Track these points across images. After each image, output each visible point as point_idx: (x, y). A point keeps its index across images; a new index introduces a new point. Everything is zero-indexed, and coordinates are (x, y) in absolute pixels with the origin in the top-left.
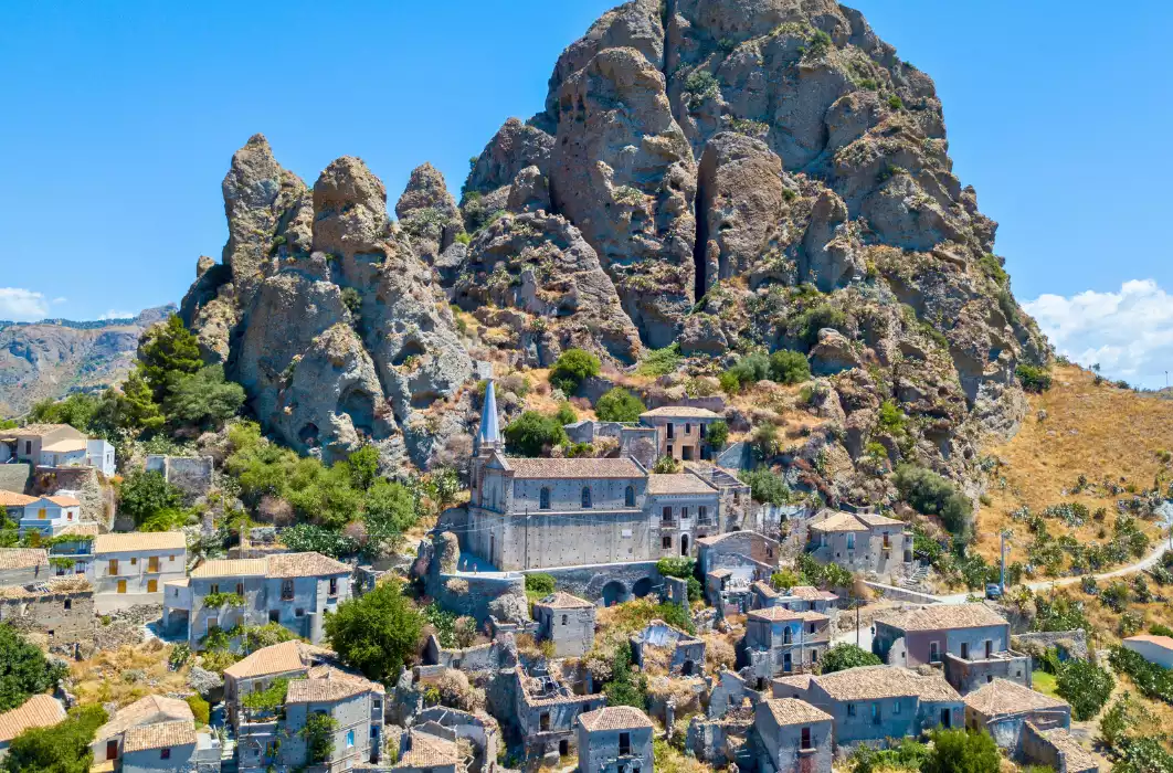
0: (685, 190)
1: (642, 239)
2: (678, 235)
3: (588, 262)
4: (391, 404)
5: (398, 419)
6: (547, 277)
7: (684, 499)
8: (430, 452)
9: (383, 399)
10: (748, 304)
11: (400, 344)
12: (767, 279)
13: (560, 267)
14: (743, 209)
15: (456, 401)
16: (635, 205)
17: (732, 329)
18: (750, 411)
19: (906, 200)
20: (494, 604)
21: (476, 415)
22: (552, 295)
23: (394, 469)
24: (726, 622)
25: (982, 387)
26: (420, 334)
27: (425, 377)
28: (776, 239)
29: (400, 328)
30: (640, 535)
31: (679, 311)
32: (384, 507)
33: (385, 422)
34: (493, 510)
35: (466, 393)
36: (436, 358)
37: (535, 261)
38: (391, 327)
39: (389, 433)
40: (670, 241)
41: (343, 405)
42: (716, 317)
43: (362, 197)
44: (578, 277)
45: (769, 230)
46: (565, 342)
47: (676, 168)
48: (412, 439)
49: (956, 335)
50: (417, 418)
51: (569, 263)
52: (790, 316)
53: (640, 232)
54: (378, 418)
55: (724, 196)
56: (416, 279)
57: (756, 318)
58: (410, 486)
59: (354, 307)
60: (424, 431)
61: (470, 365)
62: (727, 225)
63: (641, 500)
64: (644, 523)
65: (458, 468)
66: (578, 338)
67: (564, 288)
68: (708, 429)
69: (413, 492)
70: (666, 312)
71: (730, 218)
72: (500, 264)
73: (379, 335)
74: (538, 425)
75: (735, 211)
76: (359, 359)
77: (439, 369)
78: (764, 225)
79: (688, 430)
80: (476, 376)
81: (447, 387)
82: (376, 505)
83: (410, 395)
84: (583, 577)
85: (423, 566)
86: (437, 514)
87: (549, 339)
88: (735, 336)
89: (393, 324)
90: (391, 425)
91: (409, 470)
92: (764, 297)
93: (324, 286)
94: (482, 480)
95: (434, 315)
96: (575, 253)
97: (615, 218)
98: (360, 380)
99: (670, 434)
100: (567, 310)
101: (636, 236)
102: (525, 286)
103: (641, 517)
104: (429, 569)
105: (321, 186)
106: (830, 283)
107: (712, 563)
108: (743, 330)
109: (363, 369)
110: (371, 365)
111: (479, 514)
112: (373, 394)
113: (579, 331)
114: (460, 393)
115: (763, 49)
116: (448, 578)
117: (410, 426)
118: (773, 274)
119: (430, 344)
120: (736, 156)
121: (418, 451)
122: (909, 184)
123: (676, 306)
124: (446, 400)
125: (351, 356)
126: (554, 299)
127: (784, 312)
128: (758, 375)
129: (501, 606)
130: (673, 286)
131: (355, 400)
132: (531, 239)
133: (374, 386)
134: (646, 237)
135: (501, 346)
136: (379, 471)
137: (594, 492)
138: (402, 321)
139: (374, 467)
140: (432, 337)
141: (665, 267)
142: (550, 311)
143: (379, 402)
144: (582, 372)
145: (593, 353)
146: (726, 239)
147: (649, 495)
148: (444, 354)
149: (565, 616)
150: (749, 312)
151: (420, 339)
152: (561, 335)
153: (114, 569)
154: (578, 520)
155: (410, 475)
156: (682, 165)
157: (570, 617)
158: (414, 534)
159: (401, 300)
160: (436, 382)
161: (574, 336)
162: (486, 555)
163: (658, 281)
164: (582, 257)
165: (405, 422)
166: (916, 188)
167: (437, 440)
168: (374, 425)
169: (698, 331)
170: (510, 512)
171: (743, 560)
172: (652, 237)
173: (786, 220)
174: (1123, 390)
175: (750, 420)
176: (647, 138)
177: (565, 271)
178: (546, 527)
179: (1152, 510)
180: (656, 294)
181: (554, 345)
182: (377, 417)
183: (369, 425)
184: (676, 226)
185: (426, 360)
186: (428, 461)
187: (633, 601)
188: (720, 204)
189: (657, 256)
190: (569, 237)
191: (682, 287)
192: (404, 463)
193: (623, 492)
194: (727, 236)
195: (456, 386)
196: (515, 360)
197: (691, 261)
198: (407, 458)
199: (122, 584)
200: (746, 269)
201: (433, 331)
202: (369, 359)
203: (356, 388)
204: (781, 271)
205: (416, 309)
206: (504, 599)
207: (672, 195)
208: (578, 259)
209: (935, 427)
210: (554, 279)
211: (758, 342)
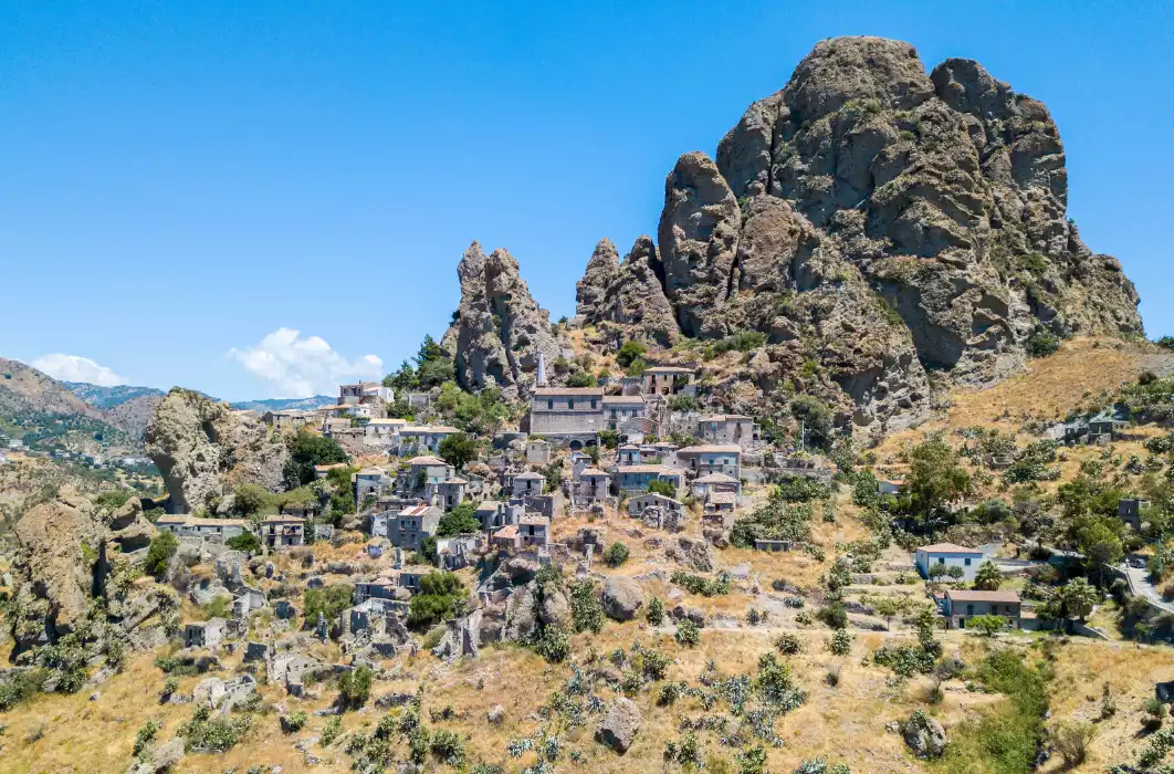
0: (725, 238)
1: (695, 272)
2: (717, 267)
3: (655, 290)
4: (511, 370)
5: (515, 377)
6: (630, 301)
7: (623, 406)
9: (508, 367)
10: (748, 306)
11: (517, 340)
12: (764, 288)
14: (759, 245)
16: (691, 252)
17: (732, 322)
19: (923, 220)
22: (630, 311)
25: (965, 352)
26: (528, 335)
27: (529, 357)
28: (778, 262)
29: (516, 332)
30: (599, 421)
31: (708, 314)
33: (509, 379)
36: (536, 347)
37: (627, 293)
38: (512, 332)
39: (512, 383)
40: (712, 271)
41: (489, 372)
43: (504, 268)
44: (647, 299)
45: (774, 257)
46: (632, 337)
47: (722, 225)
49: (941, 317)
50: (523, 377)
51: (643, 291)
53: (695, 267)
54: (506, 377)
56: (526, 307)
57: (750, 314)
59: (498, 324)
62: (747, 257)
63: (599, 406)
64: (601, 416)
66: (639, 334)
67: (637, 306)
68: (679, 378)
70: (699, 316)
71: (750, 252)
73: (508, 337)
75: (754, 247)
76: (498, 348)
77: (537, 353)
79: (666, 378)
80: (561, 357)
81: (541, 362)
83: (521, 366)
84: (560, 438)
87: (624, 337)
88: (733, 326)
89: (514, 330)
90: (511, 380)
92: (759, 300)
93: (485, 315)
95: (538, 326)
96: (648, 285)
97: (678, 260)
98: (497, 359)
99: (654, 381)
100: (638, 319)
101: (692, 270)
103: (599, 413)
105: (487, 266)
109: (500, 354)
110: (504, 350)
112: (503, 365)
113: (641, 331)
114: (548, 365)
115: (831, 121)
117: (520, 381)
118: (768, 286)
119: (534, 340)
120: (760, 211)
121: (523, 391)
122: (925, 208)
123: (707, 311)
125: (492, 347)
126: (631, 313)
129: (513, 444)
131: (495, 368)
133: (504, 361)
134: (698, 270)
135: (595, 342)
136: (504, 401)
137: (575, 401)
138: (517, 329)
140: (535, 336)
141: (705, 288)
142: (628, 321)
143: (506, 369)
145: (645, 343)
146: (745, 266)
147: (604, 404)
148: (541, 345)
149: (533, 446)
150: (747, 311)
151: (527, 338)
152: (631, 334)
153: (377, 431)
154: (565, 414)
155: (517, 403)
156: (726, 222)
157: (536, 447)
159: (517, 319)
160: (535, 359)
161: (637, 333)
163: (699, 297)
164: (652, 287)
165: (518, 379)
166: (932, 210)
169: (710, 325)
172: (702, 270)
173: (785, 250)
176: (706, 207)
177: (640, 296)
178: (551, 416)
179: (1045, 430)
180: (695, 305)
181: (626, 339)
183: (503, 381)
185: (530, 348)
186: (527, 397)
188: (744, 244)
189: (702, 281)
190: (647, 276)
191: (712, 299)
193: (590, 401)
195: (547, 362)
196: (602, 351)
198: (517, 396)
199: (380, 436)
200: (754, 284)
201: (536, 334)
202: (502, 348)
203: (495, 362)
205: (525, 323)
206: (514, 441)
208: (649, 289)
209: (842, 373)
210: (633, 302)
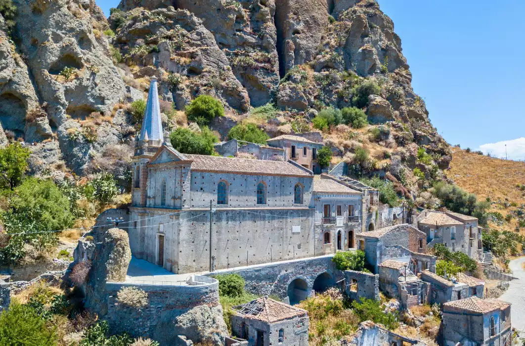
0: (270, 7)
1: (243, 35)
2: (267, 34)
3: (209, 41)
4: (45, 108)
5: (54, 125)
6: (178, 48)
7: (339, 198)
8: (87, 157)
9: (37, 104)
10: (318, 80)
11: (57, 53)
12: (326, 66)
13: (188, 42)
14: (307, 23)
15: (112, 116)
16: (238, 11)
17: (310, 95)
18: (340, 143)
20: (184, 320)
21: (132, 128)
22: (183, 60)
23: (48, 172)
24: (409, 314)
26: (78, 50)
27: (81, 89)
28: (328, 44)
29: (57, 38)
30: (307, 231)
31: (271, 82)
32: (32, 205)
33: (39, 125)
34: (163, 206)
35: (122, 110)
36: (93, 74)
37: (169, 38)
38: (48, 36)
39: (48, 136)
40: (261, 38)
42: (300, 85)
44: (202, 50)
45: (322, 38)
46: (195, 92)
48: (68, 145)
50: (72, 126)
51: (194, 40)
52: (345, 88)
53: (240, 30)
54: (32, 121)
55: (295, 14)
57: (324, 89)
58: (66, 188)
59: (7, 13)
60: (80, 137)
61: (124, 89)
62: (298, 32)
63: (307, 197)
64: (310, 218)
65: (116, 173)
66: (205, 90)
67: (192, 56)
68: (317, 152)
69: (68, 194)
70: (263, 82)
71: (300, 27)
72: (140, 41)
73: (35, 44)
74: (191, 138)
75: (302, 24)
76: (10, 60)
77: (96, 85)
78: (320, 35)
79: (305, 153)
80: (129, 99)
81: (103, 103)
82: (23, 204)
83: (67, 103)
84: (270, 275)
85: (81, 273)
86: (95, 216)
87: (182, 89)
88: (312, 99)
89: (50, 33)
90: (45, 129)
91: (64, 174)
92: (327, 76)
94: (146, 178)
95: (91, 37)
96: (198, 34)
97: (225, 18)
98: (11, 82)
99: (294, 154)
100: (193, 72)
101: (238, 33)
102: (161, 53)
103: (307, 213)
104: (90, 277)
106: (364, 71)
107: (381, 254)
108: (317, 96)
109: (14, 71)
111: (143, 214)
112: (26, 97)
113: (205, 85)
114: (115, 110)
116: (118, 288)
117: (65, 133)
118: (329, 64)
119: (88, 61)
121: (74, 156)
123: (269, 79)
124: (102, 114)
126: (185, 62)
127: (340, 87)
128: (336, 122)
129: (194, 321)
130: (267, 65)
132: (164, 24)
133: (28, 89)
134: (245, 33)
136: (31, 173)
137: (268, 189)
138: (59, 32)
139: (23, 168)
140: (89, 56)
141: (260, 54)
142: (182, 71)
143: (33, 106)
144: (212, 111)
145: (217, 101)
146: (298, 40)
147: (314, 193)
148: (101, 73)
149: (281, 330)
150: (318, 85)
151: (77, 53)
152: (191, 88)
154: (254, 216)
155: (65, 178)
157: (286, 330)
158: (69, 236)
159: (59, 12)
160: (92, 95)
161: (202, 89)
162: (153, 257)
163: (257, 61)
164: (205, 38)
165: (61, 128)
166: (383, 38)
167: (94, 147)
168: (27, 128)
169: (289, 93)
170: (186, 207)
171: (403, 251)
172: (250, 34)
173: (332, 34)
174: (480, 155)
175: (342, 149)
177: (192, 45)
178: (224, 223)
180: (256, 69)
181: (186, 94)
182: (30, 120)
183: (21, 129)
184: (265, 28)
185: (84, 73)
186: (85, 166)
187: (316, 299)
188: (293, 18)
189: (254, 46)
190: (193, 23)
191: (272, 66)
192: (59, 167)
193: (292, 189)
194: (298, 38)
195: (111, 104)
197: (275, 52)
198: (62, 162)
200: (311, 61)
201: (91, 51)
202: (22, 64)
203: (7, 89)
204: (335, 62)
205: (74, 24)
206: (196, 312)
207: (262, 8)
208: (202, 38)
209: (442, 161)
210: (184, 49)
211: (328, 105)
